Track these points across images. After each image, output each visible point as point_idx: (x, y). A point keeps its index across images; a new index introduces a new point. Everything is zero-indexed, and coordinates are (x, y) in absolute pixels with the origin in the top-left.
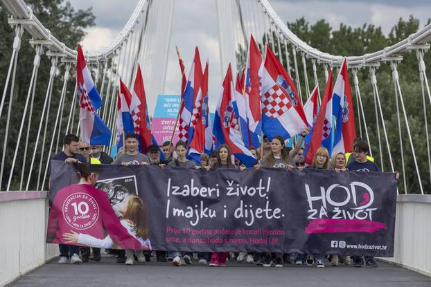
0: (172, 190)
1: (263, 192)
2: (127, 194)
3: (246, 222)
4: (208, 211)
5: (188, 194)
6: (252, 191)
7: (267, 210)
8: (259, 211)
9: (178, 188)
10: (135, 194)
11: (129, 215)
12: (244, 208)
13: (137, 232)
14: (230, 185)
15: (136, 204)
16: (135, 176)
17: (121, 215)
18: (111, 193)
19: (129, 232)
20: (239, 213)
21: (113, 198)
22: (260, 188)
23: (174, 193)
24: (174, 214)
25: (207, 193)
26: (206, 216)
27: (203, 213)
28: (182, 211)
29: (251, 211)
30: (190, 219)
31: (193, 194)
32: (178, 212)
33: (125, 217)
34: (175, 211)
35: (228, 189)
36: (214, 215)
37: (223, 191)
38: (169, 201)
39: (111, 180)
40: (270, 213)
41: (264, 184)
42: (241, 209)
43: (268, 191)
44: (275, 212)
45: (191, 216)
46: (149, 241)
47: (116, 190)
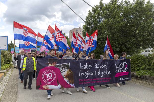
0: (81, 67)
1: (106, 67)
2: (67, 69)
3: (101, 76)
4: (91, 73)
5: (86, 68)
6: (103, 67)
7: (107, 72)
8: (105, 72)
9: (83, 66)
10: (69, 69)
11: (67, 76)
12: (101, 72)
13: (69, 82)
14: (96, 65)
15: (70, 72)
16: (69, 63)
17: (64, 76)
18: (61, 69)
19: (67, 82)
20: (99, 73)
21: (62, 71)
22: (105, 66)
23: (82, 68)
24: (82, 75)
25: (90, 67)
26: (90, 74)
27: (89, 74)
28: (84, 74)
29: (102, 72)
30: (86, 76)
31: (87, 68)
32: (83, 74)
33: (66, 77)
34: (82, 74)
35: (96, 66)
36: (92, 74)
37: (94, 67)
38: (80, 71)
39: (61, 64)
40: (108, 73)
41: (106, 64)
42: (100, 72)
43: (107, 66)
44: (109, 73)
45: (86, 75)
46: (74, 85)
47: (63, 68)
